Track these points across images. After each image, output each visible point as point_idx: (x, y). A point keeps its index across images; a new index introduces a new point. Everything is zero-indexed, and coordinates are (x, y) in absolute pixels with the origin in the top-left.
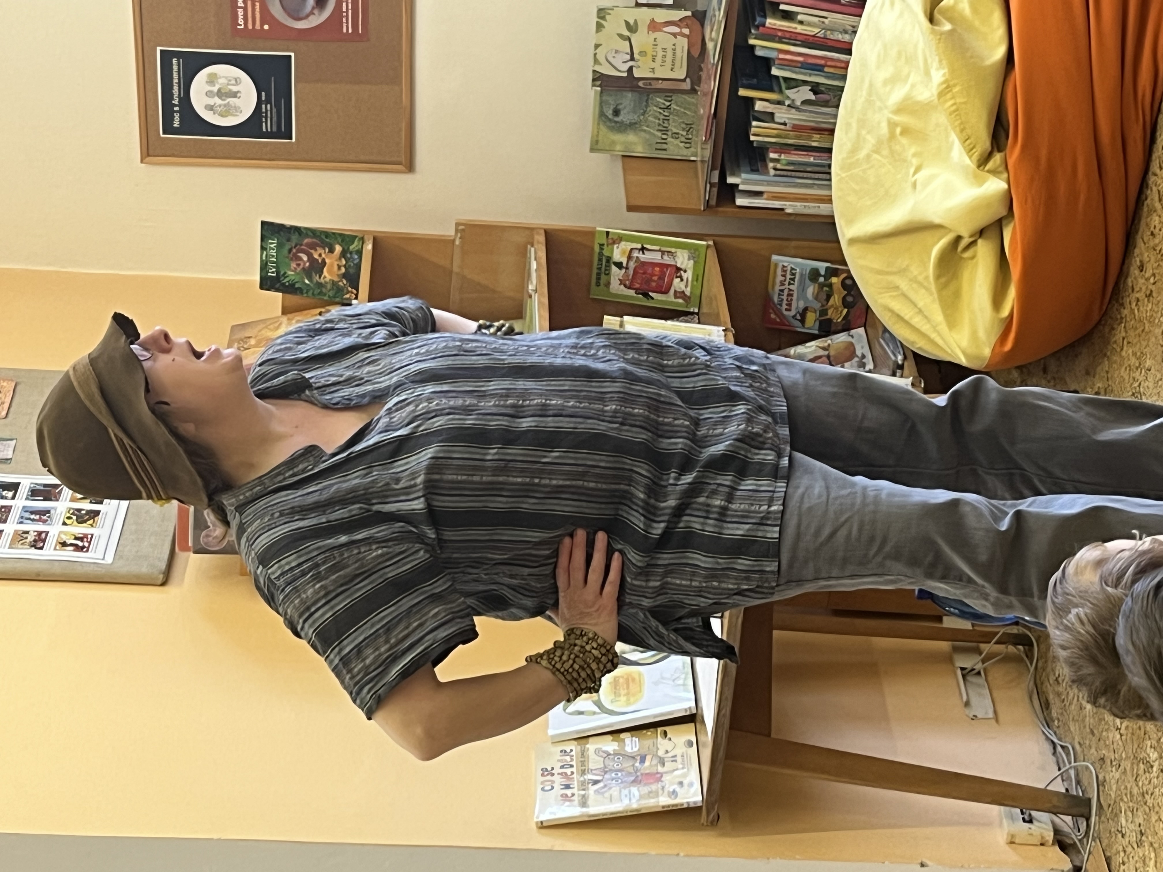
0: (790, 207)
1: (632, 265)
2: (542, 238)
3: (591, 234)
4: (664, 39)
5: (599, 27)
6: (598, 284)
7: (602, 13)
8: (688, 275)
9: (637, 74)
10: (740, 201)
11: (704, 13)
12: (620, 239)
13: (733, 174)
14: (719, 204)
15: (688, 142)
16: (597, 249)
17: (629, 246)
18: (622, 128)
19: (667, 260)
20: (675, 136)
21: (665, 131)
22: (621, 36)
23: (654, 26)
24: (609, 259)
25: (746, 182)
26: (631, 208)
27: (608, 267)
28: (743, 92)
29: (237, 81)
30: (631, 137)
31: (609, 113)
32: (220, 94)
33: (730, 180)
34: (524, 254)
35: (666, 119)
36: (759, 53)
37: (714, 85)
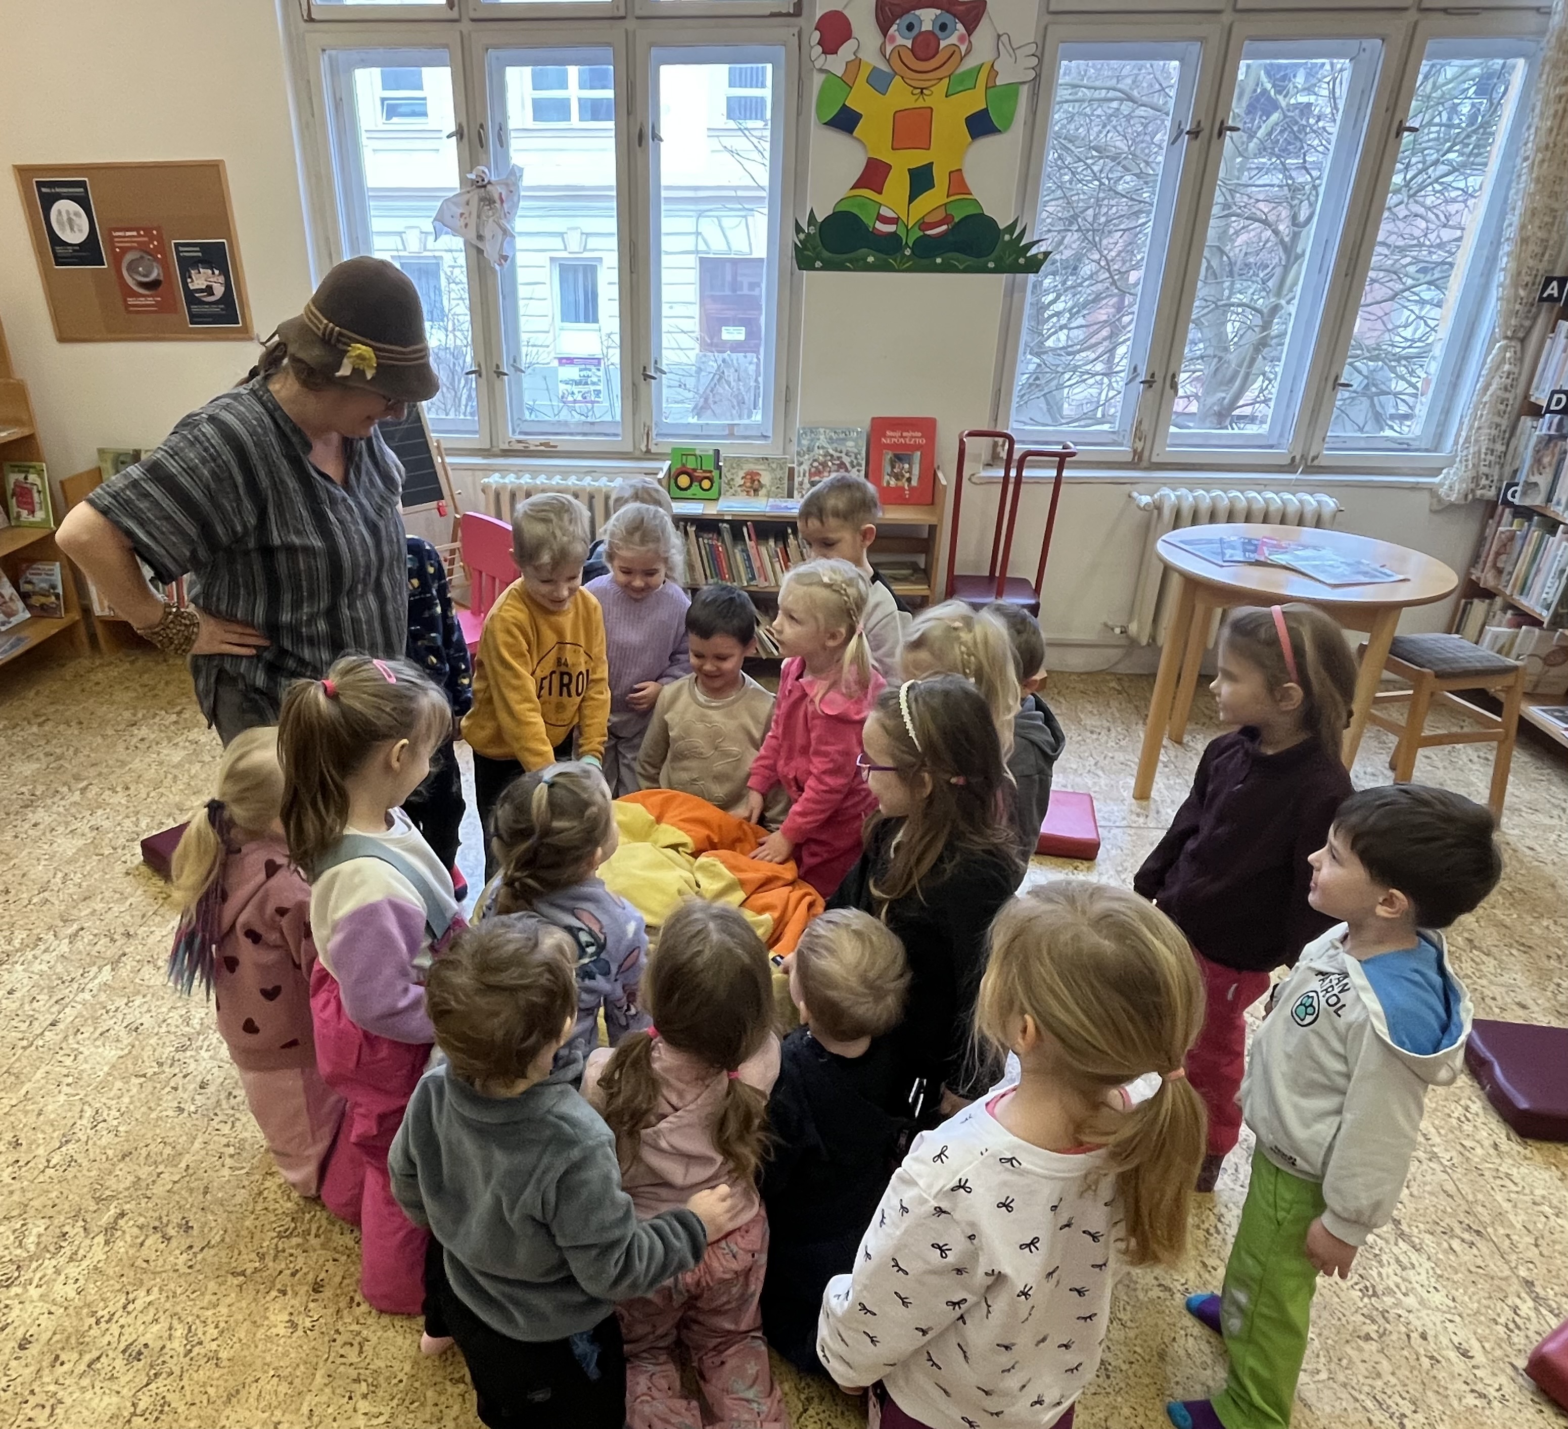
1: (28, 486)
3: (40, 460)
8: (31, 519)
12: (42, 478)
16: (33, 464)
17: (38, 482)
19: (37, 506)
24: (28, 472)
26: (62, 483)
27: (23, 472)
29: (81, 231)
32: (70, 221)
34: (18, 422)
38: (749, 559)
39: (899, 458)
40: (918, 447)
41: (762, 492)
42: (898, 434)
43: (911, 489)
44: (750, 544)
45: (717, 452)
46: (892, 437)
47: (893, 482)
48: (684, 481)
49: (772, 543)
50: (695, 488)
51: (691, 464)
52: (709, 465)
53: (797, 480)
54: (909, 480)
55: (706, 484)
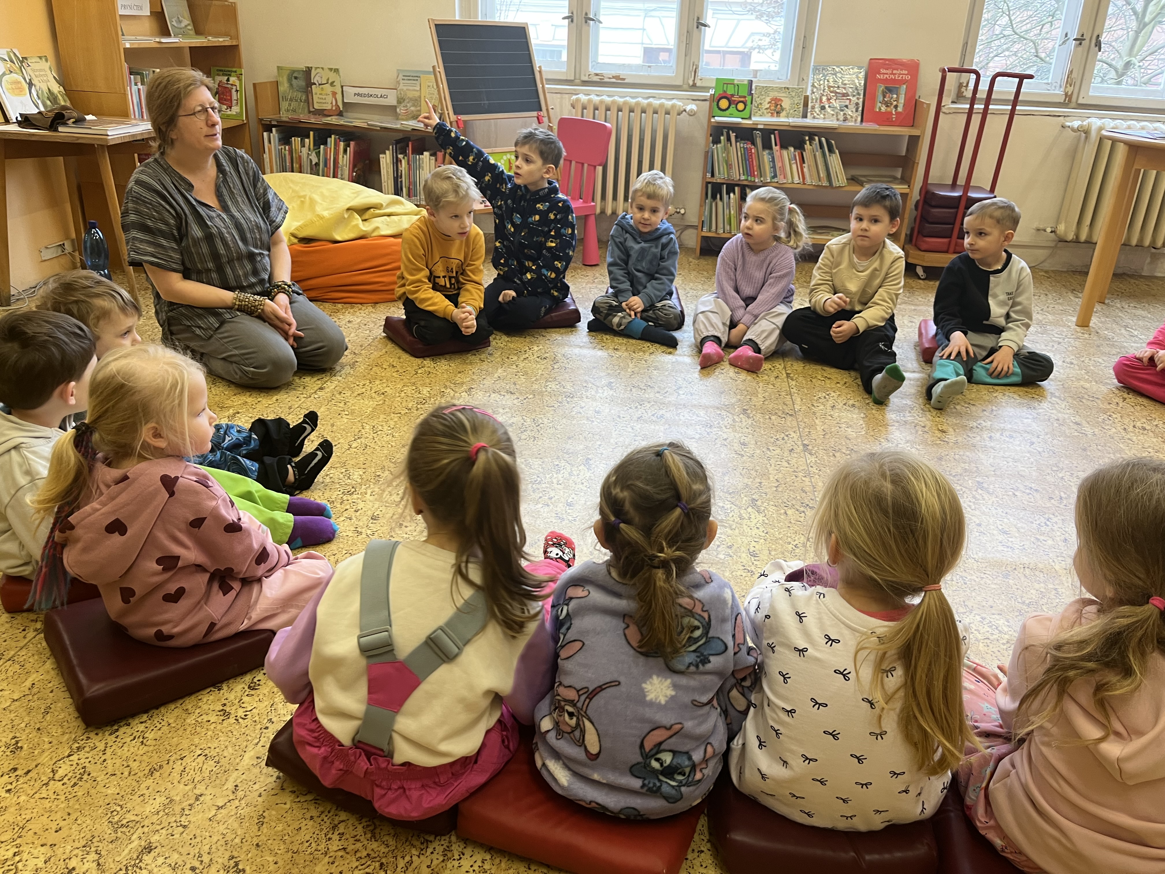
0: (266, 156)
1: (229, 86)
2: (234, 43)
3: (240, 67)
4: (330, 99)
5: (331, 69)
6: (218, 70)
7: (336, 71)
9: (313, 86)
10: (265, 134)
11: (342, 116)
12: (240, 80)
13: (277, 131)
14: (262, 124)
15: (288, 111)
16: (234, 69)
17: (238, 84)
18: (290, 80)
19: (234, 102)
20: (290, 105)
21: (291, 100)
22: (328, 80)
23: (334, 94)
24: (230, 75)
25: (274, 136)
26: (254, 85)
27: (226, 75)
28: (311, 133)
30: (286, 85)
31: (295, 75)
33: (274, 129)
34: (226, 35)
35: (296, 101)
36: (329, 139)
37: (313, 121)
38: (773, 161)
39: (889, 90)
40: (902, 82)
41: (783, 114)
42: (889, 72)
43: (897, 113)
44: (776, 148)
45: (751, 82)
46: (885, 74)
47: (883, 109)
48: (724, 103)
49: (792, 149)
50: (732, 109)
51: (730, 91)
52: (744, 92)
53: (810, 105)
54: (896, 107)
55: (741, 106)
